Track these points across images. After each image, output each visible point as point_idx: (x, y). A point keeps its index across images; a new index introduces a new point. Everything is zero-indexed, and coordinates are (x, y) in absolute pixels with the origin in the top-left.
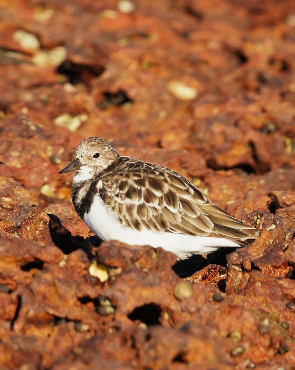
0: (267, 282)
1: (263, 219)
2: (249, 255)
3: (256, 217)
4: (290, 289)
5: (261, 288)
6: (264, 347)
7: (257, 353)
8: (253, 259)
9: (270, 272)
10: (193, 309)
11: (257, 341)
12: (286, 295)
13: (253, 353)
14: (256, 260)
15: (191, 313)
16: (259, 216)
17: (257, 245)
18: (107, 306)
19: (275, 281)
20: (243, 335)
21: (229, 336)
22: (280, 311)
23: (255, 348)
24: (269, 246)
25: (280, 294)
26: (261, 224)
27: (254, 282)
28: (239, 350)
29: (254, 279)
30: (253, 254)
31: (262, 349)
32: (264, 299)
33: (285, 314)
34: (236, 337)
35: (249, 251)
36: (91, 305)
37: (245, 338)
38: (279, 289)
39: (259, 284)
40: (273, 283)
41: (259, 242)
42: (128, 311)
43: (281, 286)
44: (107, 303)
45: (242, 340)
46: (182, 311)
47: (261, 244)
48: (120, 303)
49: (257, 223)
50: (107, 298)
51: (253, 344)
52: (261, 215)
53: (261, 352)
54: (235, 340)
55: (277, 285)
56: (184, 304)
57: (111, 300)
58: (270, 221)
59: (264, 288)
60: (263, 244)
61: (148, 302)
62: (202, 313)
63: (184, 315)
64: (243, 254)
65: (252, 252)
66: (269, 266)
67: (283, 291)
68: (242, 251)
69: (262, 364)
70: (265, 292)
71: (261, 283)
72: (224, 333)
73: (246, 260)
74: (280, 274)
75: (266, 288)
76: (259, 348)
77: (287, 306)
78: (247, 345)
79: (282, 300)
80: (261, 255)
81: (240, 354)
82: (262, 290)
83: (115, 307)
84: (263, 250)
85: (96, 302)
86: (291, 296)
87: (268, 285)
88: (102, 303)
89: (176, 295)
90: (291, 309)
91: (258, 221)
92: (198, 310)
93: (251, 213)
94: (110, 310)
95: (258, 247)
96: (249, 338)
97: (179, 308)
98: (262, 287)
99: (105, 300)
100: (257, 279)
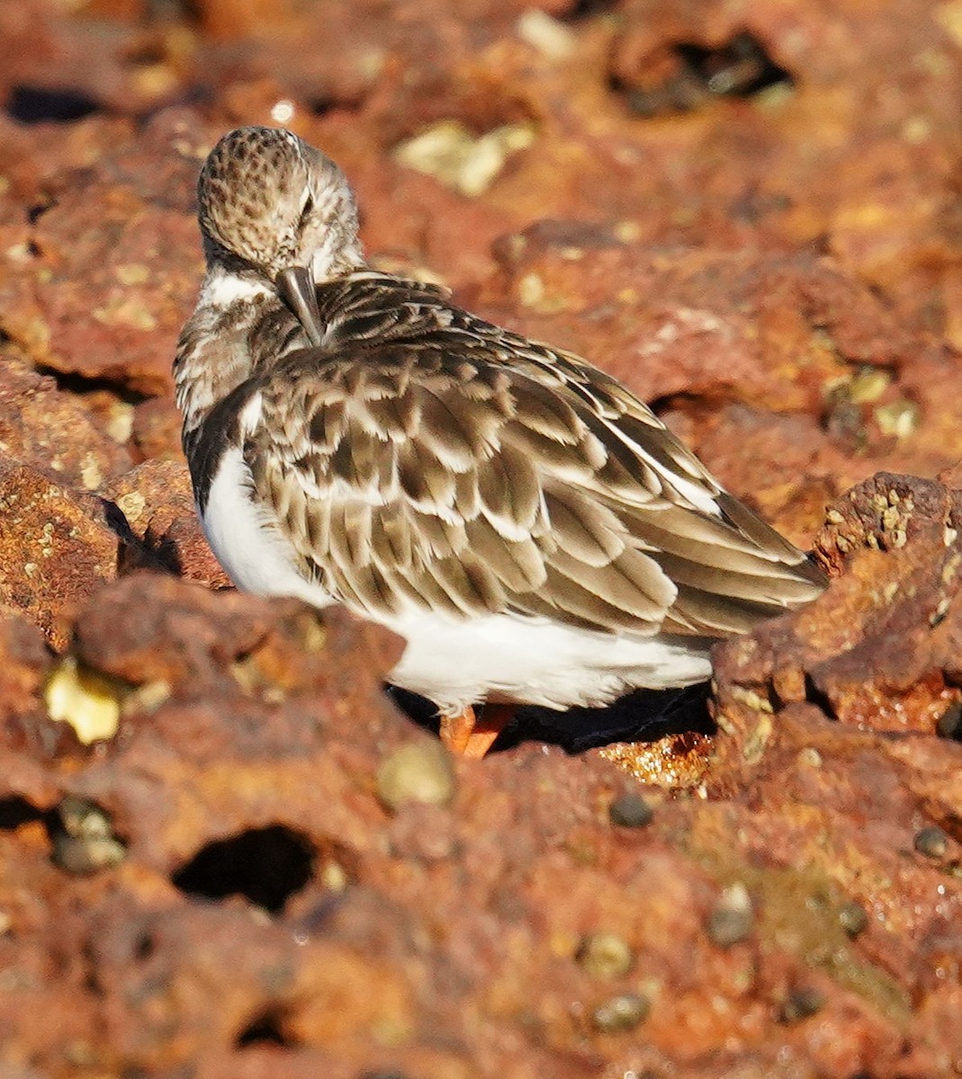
0: (844, 749)
1: (910, 506)
2: (799, 645)
3: (883, 501)
4: (936, 776)
5: (819, 776)
6: (727, 995)
7: (698, 1021)
8: (813, 659)
9: (873, 711)
10: (439, 848)
11: (700, 972)
12: (920, 803)
13: (681, 1020)
14: (822, 665)
15: (429, 864)
16: (895, 497)
17: (832, 608)
18: (95, 836)
19: (877, 746)
20: (637, 950)
21: (581, 954)
22: (884, 863)
23: (688, 1003)
24: (881, 612)
25: (897, 796)
26: (903, 526)
27: (795, 752)
28: (623, 1007)
29: (791, 737)
30: (816, 643)
31: (720, 1005)
32: (819, 818)
33: (905, 876)
34: (610, 958)
35: (799, 632)
36: (34, 834)
37: (645, 962)
38: (892, 779)
39: (812, 758)
40: (869, 755)
41: (843, 595)
42: (174, 857)
43: (900, 766)
44: (95, 824)
45: (630, 972)
46: (396, 854)
47: (850, 601)
48: (142, 826)
49: (887, 522)
50: (93, 806)
51: (679, 986)
52: (904, 492)
53: (715, 1018)
54: (606, 971)
55: (883, 762)
56: (401, 828)
57: (107, 814)
58: (935, 518)
59: (832, 775)
60: (860, 601)
61: (261, 820)
62: (472, 862)
63: (400, 870)
64: (775, 642)
65: (812, 635)
66: (869, 687)
67: (906, 786)
68: (773, 633)
69: (705, 1061)
70: (836, 789)
71: (821, 752)
72: (562, 945)
73: (786, 665)
74: (913, 719)
75: (840, 776)
76: (705, 1002)
77: (921, 845)
78: (652, 988)
79: (904, 822)
80: (848, 646)
81: (627, 1026)
82: (826, 781)
83: (122, 840)
84: (858, 625)
85: (53, 821)
86: (941, 804)
87: (850, 761)
88: (72, 823)
89: (385, 794)
90: (930, 854)
91: (891, 517)
92: (459, 851)
93: (864, 485)
94: (103, 851)
95: (839, 612)
96: (665, 962)
97: (383, 845)
98: (823, 768)
99: (84, 815)
100: (806, 738)
